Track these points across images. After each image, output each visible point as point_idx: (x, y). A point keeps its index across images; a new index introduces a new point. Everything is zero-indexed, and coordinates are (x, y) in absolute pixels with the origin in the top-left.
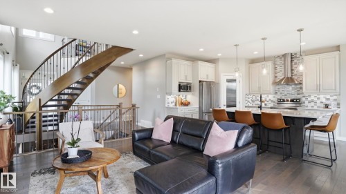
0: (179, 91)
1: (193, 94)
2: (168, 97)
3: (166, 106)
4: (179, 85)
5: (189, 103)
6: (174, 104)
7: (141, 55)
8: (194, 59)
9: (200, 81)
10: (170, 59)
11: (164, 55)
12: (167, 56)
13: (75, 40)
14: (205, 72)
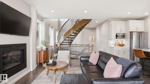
0: (116, 38)
1: (127, 40)
2: (110, 41)
3: (109, 46)
4: (116, 35)
5: (124, 45)
6: (114, 45)
7: (97, 22)
8: (126, 20)
9: (131, 32)
10: (110, 21)
11: (108, 20)
12: (109, 20)
13: (69, 19)
14: (136, 26)
